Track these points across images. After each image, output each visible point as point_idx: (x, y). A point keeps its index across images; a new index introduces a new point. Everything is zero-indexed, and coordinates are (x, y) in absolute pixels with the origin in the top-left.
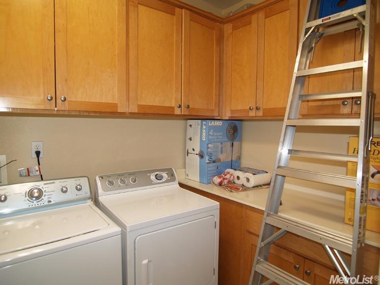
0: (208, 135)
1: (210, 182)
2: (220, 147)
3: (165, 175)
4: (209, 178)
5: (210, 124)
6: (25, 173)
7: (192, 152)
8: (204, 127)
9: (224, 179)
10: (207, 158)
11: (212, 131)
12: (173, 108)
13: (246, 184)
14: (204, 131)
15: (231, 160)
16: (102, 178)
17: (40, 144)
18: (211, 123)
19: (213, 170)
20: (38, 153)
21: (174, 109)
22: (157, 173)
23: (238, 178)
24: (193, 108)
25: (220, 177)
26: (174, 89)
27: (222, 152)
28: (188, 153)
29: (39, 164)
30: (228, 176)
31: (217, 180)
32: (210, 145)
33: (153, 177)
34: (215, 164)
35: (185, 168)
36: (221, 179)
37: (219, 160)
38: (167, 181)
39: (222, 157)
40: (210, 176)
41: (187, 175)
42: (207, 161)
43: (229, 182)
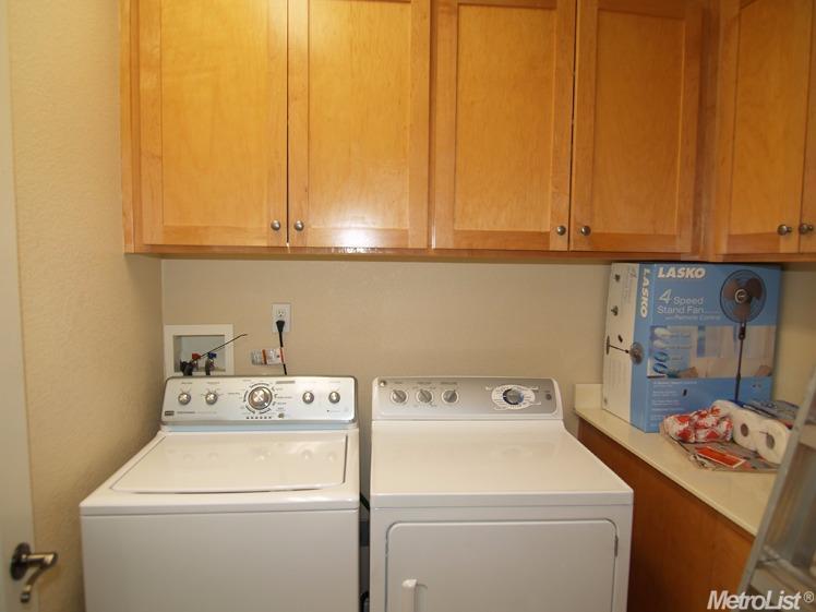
0: (655, 303)
1: (655, 428)
2: (695, 336)
3: (528, 394)
4: (653, 418)
5: (661, 275)
6: (259, 357)
7: (617, 344)
8: (646, 282)
9: (697, 427)
10: (649, 365)
11: (668, 292)
12: (545, 236)
13: (763, 450)
14: (645, 292)
15: (735, 375)
16: (385, 383)
17: (286, 308)
18: (665, 272)
19: (670, 398)
20: (280, 325)
21: (548, 239)
22: (510, 387)
23: (745, 429)
24: (602, 235)
25: (682, 420)
26: (551, 189)
27: (701, 351)
28: (608, 346)
29: (282, 346)
30: (710, 420)
31: (675, 426)
32: (659, 331)
33: (497, 395)
34: (674, 382)
35: (602, 383)
36: (686, 425)
37: (692, 373)
38: (532, 409)
39: (702, 365)
40: (658, 413)
41: (606, 401)
42: (650, 372)
43: (713, 436)
